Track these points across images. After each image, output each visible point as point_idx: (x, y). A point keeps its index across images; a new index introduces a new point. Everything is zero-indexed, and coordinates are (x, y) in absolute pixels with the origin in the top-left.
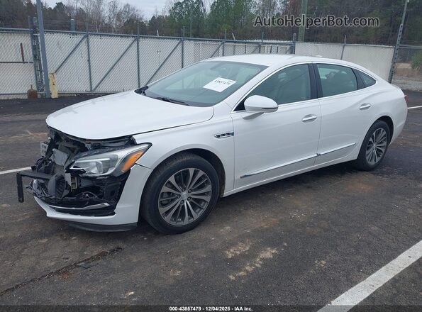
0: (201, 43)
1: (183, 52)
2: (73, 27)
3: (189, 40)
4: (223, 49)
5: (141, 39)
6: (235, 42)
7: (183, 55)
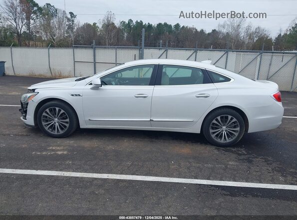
0: (242, 53)
1: (227, 60)
2: (161, 45)
3: (233, 51)
4: (261, 58)
5: (198, 51)
6: (273, 53)
7: (226, 62)
